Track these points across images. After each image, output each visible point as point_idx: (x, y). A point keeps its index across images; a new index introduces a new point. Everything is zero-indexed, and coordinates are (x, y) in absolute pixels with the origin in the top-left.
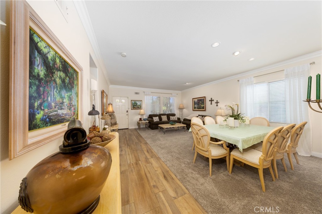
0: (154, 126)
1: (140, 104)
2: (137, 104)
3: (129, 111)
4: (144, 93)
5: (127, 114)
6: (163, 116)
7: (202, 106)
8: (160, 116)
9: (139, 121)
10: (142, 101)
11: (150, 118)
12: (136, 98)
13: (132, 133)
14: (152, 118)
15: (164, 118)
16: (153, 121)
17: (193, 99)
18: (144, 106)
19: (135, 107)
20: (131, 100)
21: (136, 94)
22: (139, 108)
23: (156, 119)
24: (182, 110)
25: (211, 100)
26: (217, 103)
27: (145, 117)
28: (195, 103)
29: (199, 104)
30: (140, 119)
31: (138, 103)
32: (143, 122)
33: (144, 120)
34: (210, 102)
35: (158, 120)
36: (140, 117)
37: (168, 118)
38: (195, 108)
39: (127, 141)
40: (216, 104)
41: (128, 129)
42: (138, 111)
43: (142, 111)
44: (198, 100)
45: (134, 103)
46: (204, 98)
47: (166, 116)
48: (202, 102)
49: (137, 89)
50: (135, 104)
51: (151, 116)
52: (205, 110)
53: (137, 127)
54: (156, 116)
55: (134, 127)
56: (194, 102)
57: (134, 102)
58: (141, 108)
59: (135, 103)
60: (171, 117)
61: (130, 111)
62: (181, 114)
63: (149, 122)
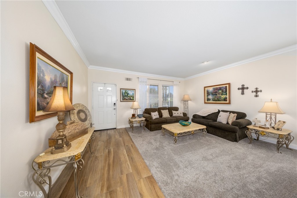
0: (153, 126)
1: (133, 94)
2: (128, 94)
3: (117, 104)
4: (138, 80)
5: (115, 107)
6: (163, 110)
7: (223, 97)
8: (159, 110)
9: (132, 118)
10: (135, 90)
11: (146, 113)
12: (127, 85)
13: (121, 139)
14: (150, 114)
15: (166, 114)
16: (151, 118)
17: (205, 87)
18: (138, 97)
19: (126, 98)
20: (121, 89)
21: (128, 80)
22: (130, 99)
23: (155, 115)
24: (187, 102)
25: (243, 89)
26: (257, 91)
27: (140, 112)
28: (208, 94)
29: (216, 95)
30: (133, 115)
31: (131, 93)
32: (138, 119)
33: (139, 116)
34: (241, 90)
35: (158, 116)
36: (132, 112)
37: (171, 114)
38: (208, 100)
39: (109, 165)
40: (254, 94)
41: (116, 128)
42: (130, 103)
43: (136, 104)
44: (214, 89)
45: (124, 93)
46: (228, 86)
47: (167, 110)
48: (223, 91)
49: (128, 73)
50: (126, 95)
51: (148, 111)
52: (229, 103)
53: (128, 126)
54: (154, 110)
55: (124, 126)
56: (207, 91)
57: (124, 91)
58: (133, 100)
59: (126, 93)
60: (174, 112)
61: (119, 103)
62: (185, 108)
63: (146, 120)
